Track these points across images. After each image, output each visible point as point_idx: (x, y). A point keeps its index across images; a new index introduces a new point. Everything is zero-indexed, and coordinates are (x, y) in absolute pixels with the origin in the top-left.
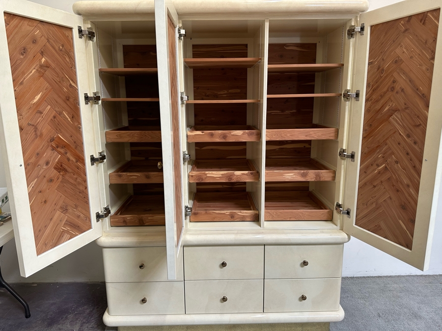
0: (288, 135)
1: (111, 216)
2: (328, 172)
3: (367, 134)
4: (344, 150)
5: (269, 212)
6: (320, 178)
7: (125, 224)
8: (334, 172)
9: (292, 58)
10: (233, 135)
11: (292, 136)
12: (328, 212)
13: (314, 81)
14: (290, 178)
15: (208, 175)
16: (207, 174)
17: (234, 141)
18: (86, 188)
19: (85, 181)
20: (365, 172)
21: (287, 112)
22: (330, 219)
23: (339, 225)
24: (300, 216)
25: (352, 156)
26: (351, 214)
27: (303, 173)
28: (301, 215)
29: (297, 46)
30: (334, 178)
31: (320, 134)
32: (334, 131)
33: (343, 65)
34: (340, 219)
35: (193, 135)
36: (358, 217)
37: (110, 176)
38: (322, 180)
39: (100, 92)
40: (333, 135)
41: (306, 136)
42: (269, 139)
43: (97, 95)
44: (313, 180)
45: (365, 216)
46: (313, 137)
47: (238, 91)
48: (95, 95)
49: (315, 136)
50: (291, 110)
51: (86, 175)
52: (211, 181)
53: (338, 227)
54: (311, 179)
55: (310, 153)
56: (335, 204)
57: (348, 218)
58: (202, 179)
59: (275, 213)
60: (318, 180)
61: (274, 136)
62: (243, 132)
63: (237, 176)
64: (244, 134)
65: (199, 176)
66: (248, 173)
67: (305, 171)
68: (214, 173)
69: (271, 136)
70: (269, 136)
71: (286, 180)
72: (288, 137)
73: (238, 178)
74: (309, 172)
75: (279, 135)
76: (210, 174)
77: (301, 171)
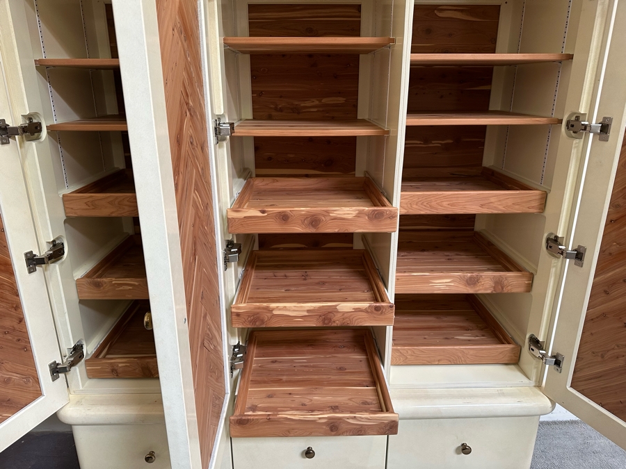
0: (445, 204)
1: (86, 361)
2: (520, 277)
3: (618, 215)
4: (556, 237)
5: (398, 350)
6: (502, 288)
7: (115, 374)
8: (531, 277)
9: (450, 35)
10: (335, 219)
11: (452, 205)
12: (513, 348)
13: (489, 82)
14: (443, 287)
15: (275, 312)
16: (273, 309)
17: (336, 231)
18: (21, 320)
19: (17, 307)
20: (606, 292)
21: (436, 143)
22: (515, 361)
23: (534, 379)
24: (459, 357)
25: (579, 255)
26: (564, 365)
27: (471, 278)
28: (460, 355)
29: (462, 11)
30: (529, 288)
31: (510, 202)
32: (537, 197)
33: (570, 57)
34: (537, 368)
35: (239, 219)
36: (579, 375)
37: (79, 284)
38: (505, 291)
39: (41, 112)
40: (535, 204)
41: (482, 206)
42: (404, 212)
43: (35, 121)
44: (489, 292)
45: (598, 377)
46: (496, 208)
47: (341, 100)
48: (30, 119)
49: (501, 207)
50: (443, 140)
51: (18, 295)
52: (283, 325)
53: (533, 383)
54: (486, 289)
55: (474, 221)
56: (528, 336)
57: (556, 372)
58: (263, 321)
59: (409, 352)
60: (498, 291)
61: (415, 206)
62: (357, 212)
63: (343, 315)
64: (359, 217)
65: (254, 314)
66: (369, 306)
67: (475, 274)
68: (290, 307)
69: (409, 206)
70: (405, 205)
71: (436, 292)
72: (445, 207)
73: (347, 318)
74: (481, 276)
75: (425, 204)
76: (280, 310)
77: (466, 274)
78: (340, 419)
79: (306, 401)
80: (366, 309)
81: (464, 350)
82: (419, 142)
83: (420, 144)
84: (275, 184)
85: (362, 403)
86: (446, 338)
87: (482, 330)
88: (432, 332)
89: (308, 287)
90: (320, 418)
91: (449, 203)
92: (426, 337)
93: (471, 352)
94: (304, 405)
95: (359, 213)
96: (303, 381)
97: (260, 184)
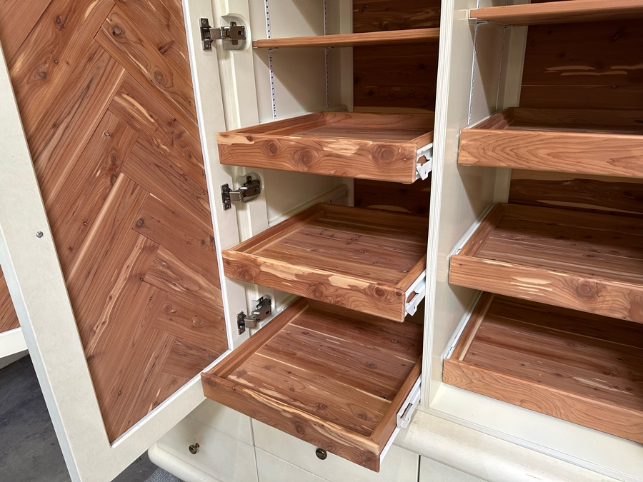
0: (542, 153)
10: (330, 155)
11: (555, 156)
14: (533, 291)
15: (263, 269)
16: (261, 264)
21: (618, 70)
24: (555, 406)
27: (585, 285)
28: (558, 403)
35: (228, 146)
41: (613, 161)
44: (618, 315)
50: (632, 65)
54: (611, 310)
58: (251, 276)
60: (637, 319)
61: (490, 153)
62: (358, 147)
63: (337, 290)
64: (360, 155)
65: (243, 266)
66: (369, 287)
67: (593, 281)
68: (277, 265)
69: (481, 151)
70: (475, 151)
71: (521, 296)
72: (541, 158)
73: (341, 296)
74: (604, 287)
75: (508, 150)
76: (267, 266)
77: (576, 278)
78: (306, 420)
79: (298, 388)
80: (364, 289)
81: (566, 399)
82: (587, 68)
83: (589, 71)
84: (348, 121)
85: (360, 415)
86: (558, 375)
87: (634, 381)
88: (540, 360)
89: (341, 252)
90: (284, 411)
91: (549, 151)
92: (526, 363)
93: (579, 406)
94: (292, 390)
95: (359, 149)
96: (315, 364)
97: (331, 121)
